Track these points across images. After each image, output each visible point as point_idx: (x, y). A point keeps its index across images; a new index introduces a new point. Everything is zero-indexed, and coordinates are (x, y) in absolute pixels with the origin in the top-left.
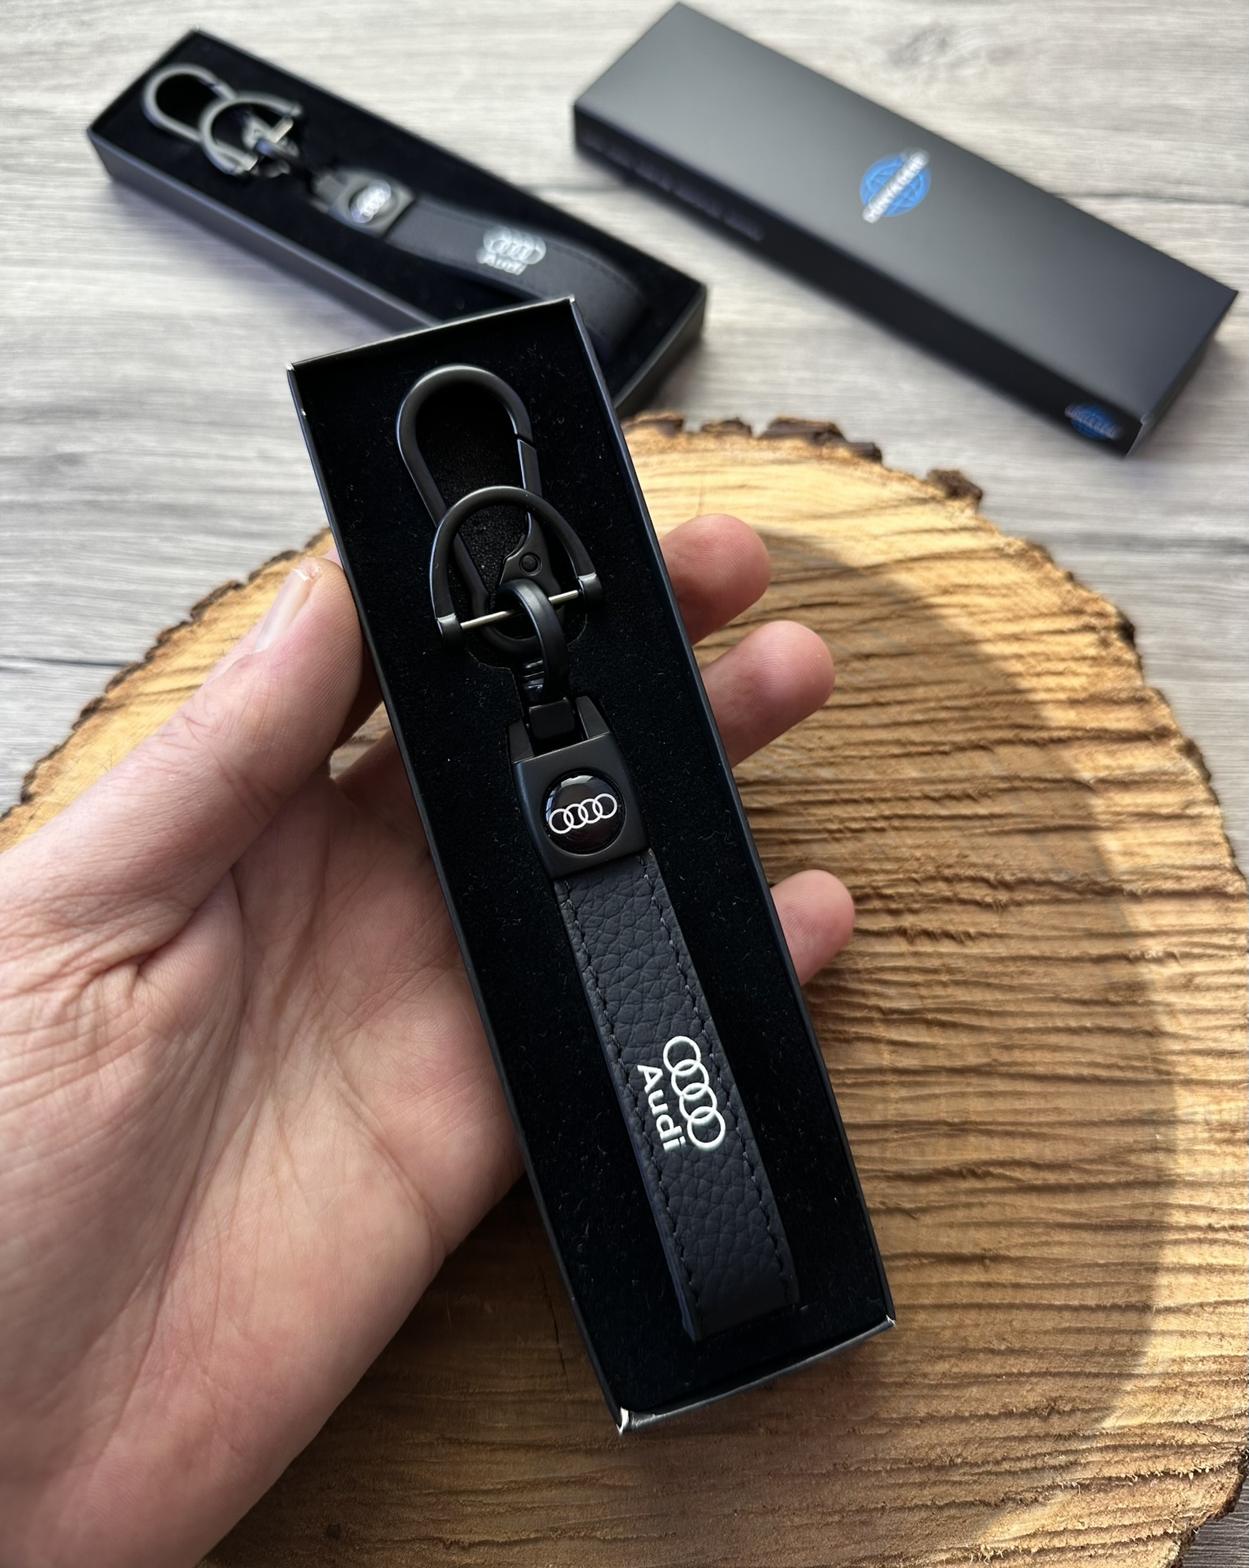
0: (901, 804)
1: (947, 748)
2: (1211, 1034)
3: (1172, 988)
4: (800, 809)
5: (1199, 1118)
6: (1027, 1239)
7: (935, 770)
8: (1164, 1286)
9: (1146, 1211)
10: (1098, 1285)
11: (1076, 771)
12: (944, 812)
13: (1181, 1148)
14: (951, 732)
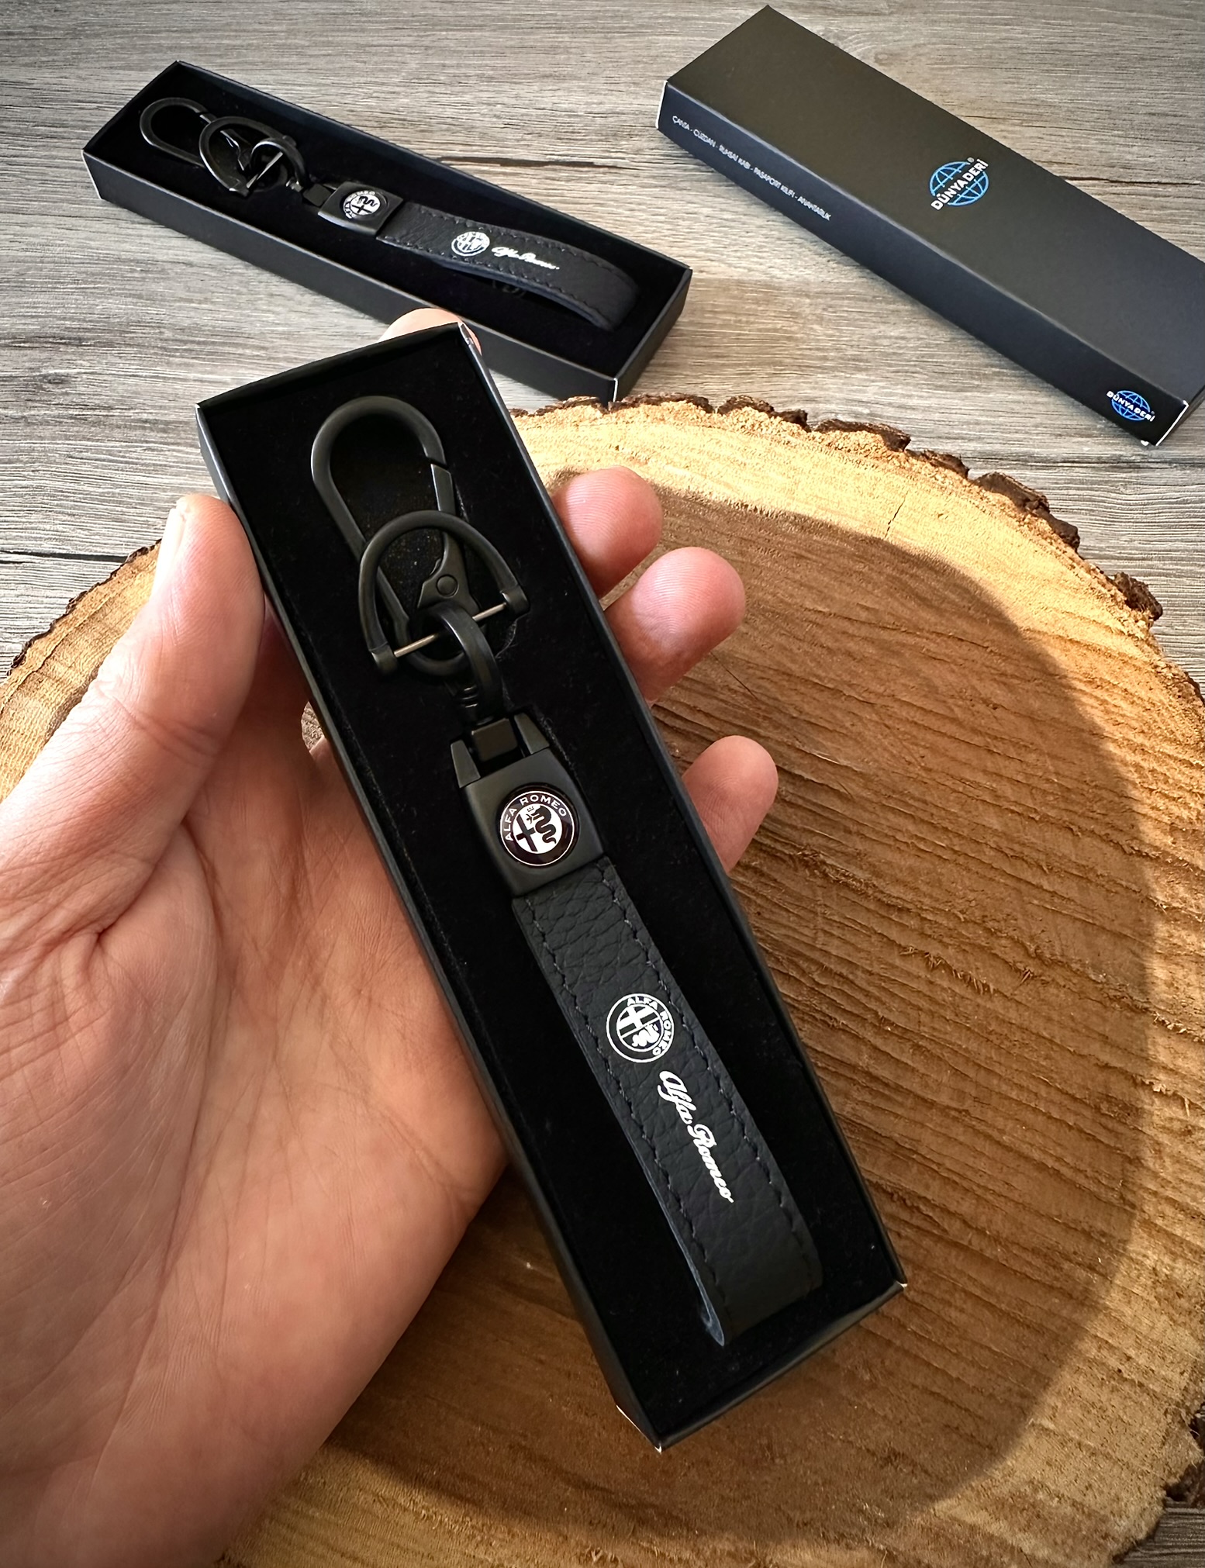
0: (973, 845)
1: (1037, 818)
2: (1192, 1191)
3: (1170, 1131)
4: (878, 810)
5: (1148, 1262)
6: (930, 1290)
7: (1019, 832)
8: (1049, 1405)
9: (1059, 1322)
10: (984, 1369)
11: (1154, 891)
12: (1008, 871)
13: (1118, 1282)
14: (1047, 804)
